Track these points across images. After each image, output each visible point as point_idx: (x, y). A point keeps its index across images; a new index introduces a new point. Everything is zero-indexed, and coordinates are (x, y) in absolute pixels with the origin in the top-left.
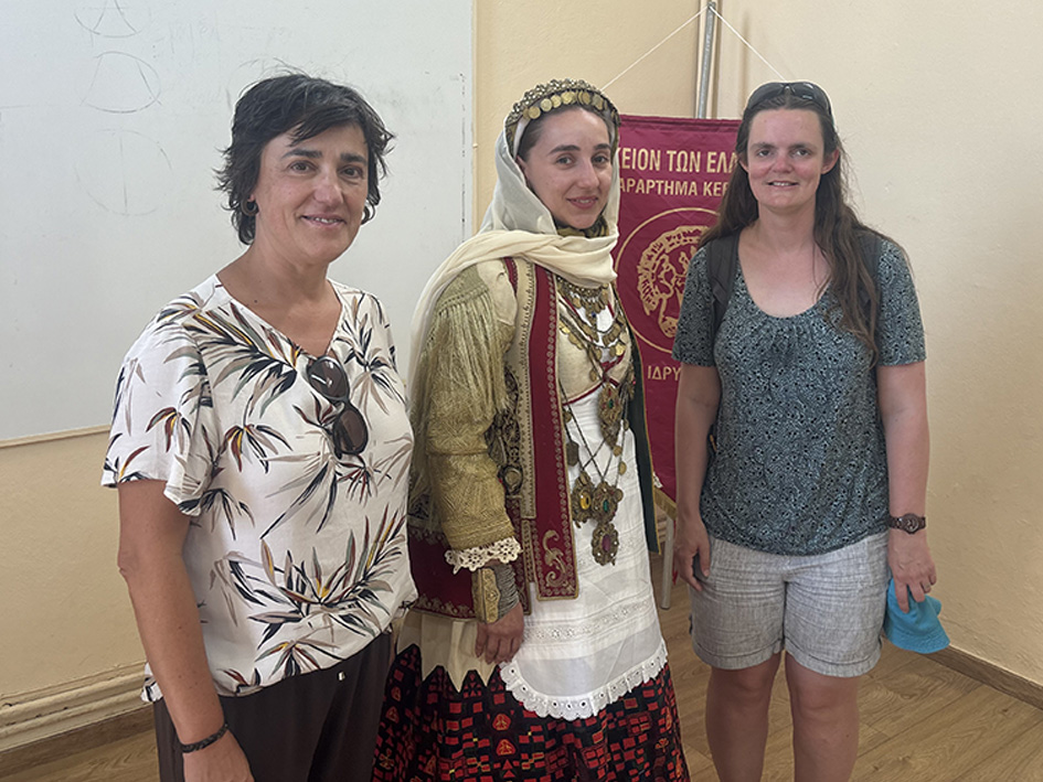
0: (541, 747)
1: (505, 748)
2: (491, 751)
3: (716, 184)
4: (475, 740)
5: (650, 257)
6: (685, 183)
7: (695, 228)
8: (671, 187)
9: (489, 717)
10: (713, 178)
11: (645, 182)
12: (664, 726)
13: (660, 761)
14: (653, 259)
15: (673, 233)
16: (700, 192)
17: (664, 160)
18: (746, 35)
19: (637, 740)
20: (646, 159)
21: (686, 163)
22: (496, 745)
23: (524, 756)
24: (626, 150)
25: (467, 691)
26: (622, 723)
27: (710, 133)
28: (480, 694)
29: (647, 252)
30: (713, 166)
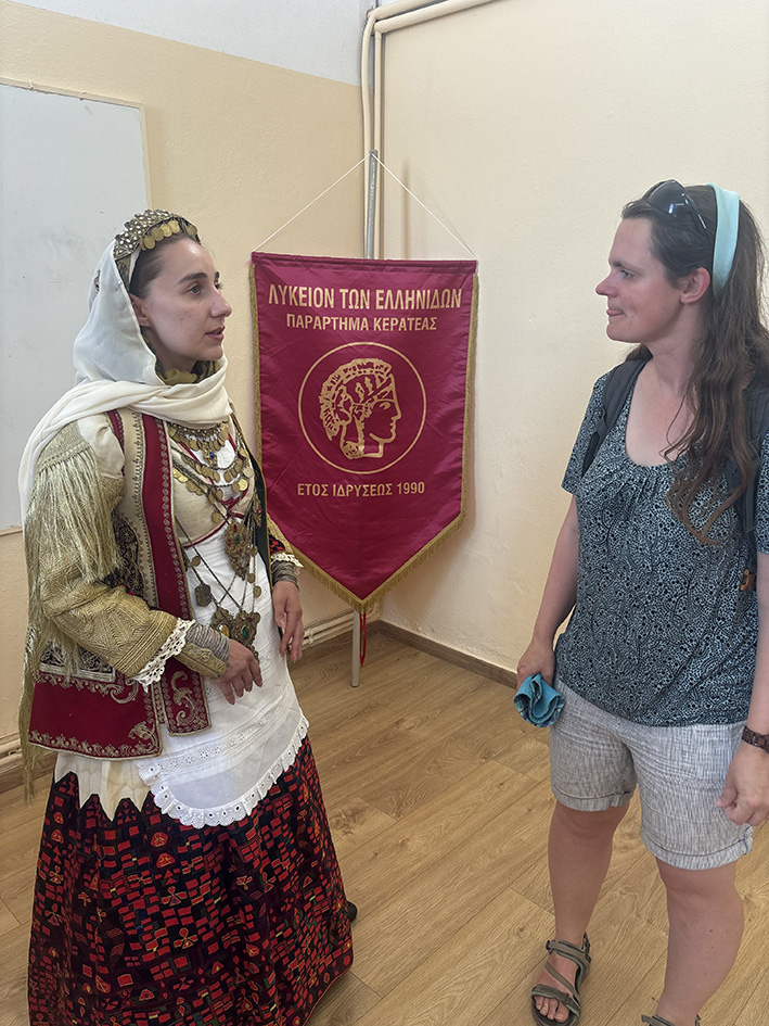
0: (200, 852)
1: (165, 860)
2: (152, 866)
3: (384, 319)
4: (134, 859)
5: (329, 389)
6: (358, 319)
7: (368, 360)
8: (345, 323)
9: (145, 837)
10: (381, 314)
11: (321, 319)
12: (303, 800)
13: (301, 829)
14: (333, 389)
15: (349, 365)
16: (371, 327)
17: (338, 298)
18: (406, 181)
19: (281, 818)
20: (321, 297)
21: (357, 301)
22: (155, 859)
23: (184, 863)
24: (301, 289)
25: (120, 818)
26: (268, 808)
27: (377, 273)
28: (134, 818)
29: (327, 384)
30: (382, 303)
